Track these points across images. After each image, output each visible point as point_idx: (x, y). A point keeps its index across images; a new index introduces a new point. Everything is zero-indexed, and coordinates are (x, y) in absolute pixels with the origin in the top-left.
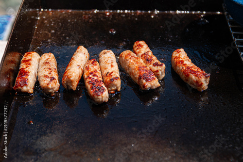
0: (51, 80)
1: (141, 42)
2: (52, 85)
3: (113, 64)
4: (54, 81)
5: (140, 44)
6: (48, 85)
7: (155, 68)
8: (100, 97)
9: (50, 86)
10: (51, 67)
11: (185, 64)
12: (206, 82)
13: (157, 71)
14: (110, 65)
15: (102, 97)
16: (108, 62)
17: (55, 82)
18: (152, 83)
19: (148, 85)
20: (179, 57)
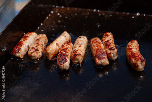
0: (35, 51)
1: (109, 33)
2: (34, 54)
3: (81, 45)
4: (36, 51)
5: (107, 35)
6: (31, 53)
7: (109, 52)
8: (62, 66)
9: (33, 54)
10: (39, 43)
11: (132, 51)
12: (142, 65)
13: (110, 54)
14: (79, 45)
15: (63, 66)
16: (79, 43)
17: (37, 53)
18: (102, 61)
19: (99, 62)
20: (130, 46)
